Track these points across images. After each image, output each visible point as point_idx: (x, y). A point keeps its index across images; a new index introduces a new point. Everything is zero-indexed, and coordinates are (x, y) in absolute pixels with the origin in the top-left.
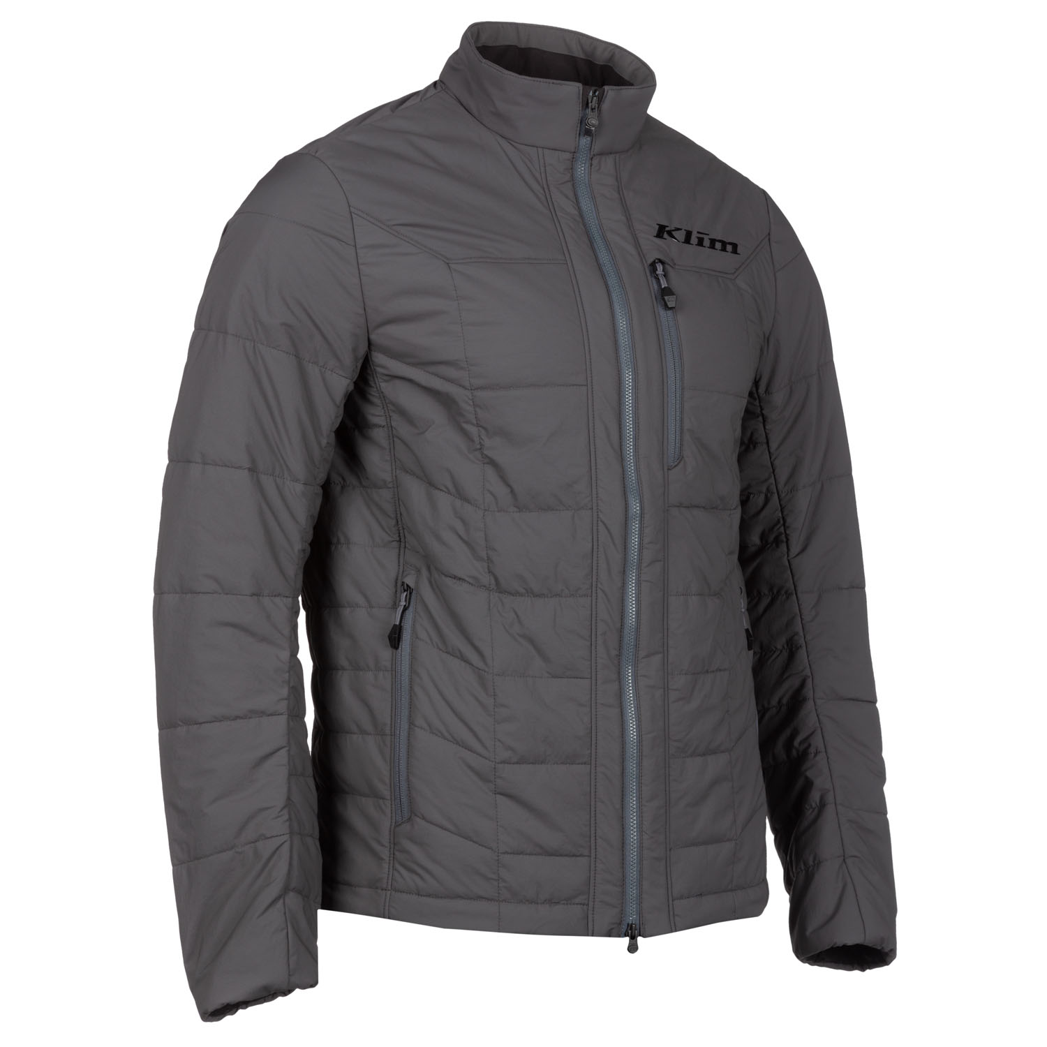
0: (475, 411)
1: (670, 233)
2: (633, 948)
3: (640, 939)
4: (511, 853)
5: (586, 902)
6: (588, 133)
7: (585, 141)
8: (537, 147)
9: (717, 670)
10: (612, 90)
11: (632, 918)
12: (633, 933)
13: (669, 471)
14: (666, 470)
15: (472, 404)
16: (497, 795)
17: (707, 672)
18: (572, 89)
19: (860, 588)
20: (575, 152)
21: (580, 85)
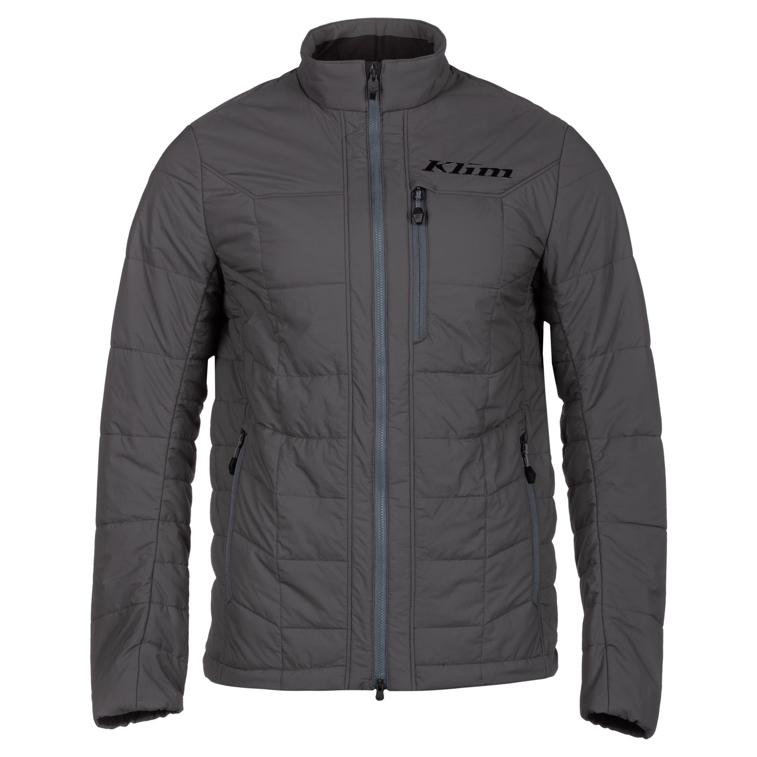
0: (271, 304)
1: (440, 167)
2: (380, 697)
3: (386, 692)
4: (290, 628)
5: (345, 664)
6: (373, 97)
7: (374, 103)
8: (339, 110)
9: (468, 496)
10: (388, 63)
11: (382, 675)
12: (380, 687)
13: (415, 345)
14: (411, 344)
15: (268, 299)
16: (281, 584)
17: (456, 496)
18: (359, 65)
19: (654, 435)
20: (366, 111)
21: (363, 62)
